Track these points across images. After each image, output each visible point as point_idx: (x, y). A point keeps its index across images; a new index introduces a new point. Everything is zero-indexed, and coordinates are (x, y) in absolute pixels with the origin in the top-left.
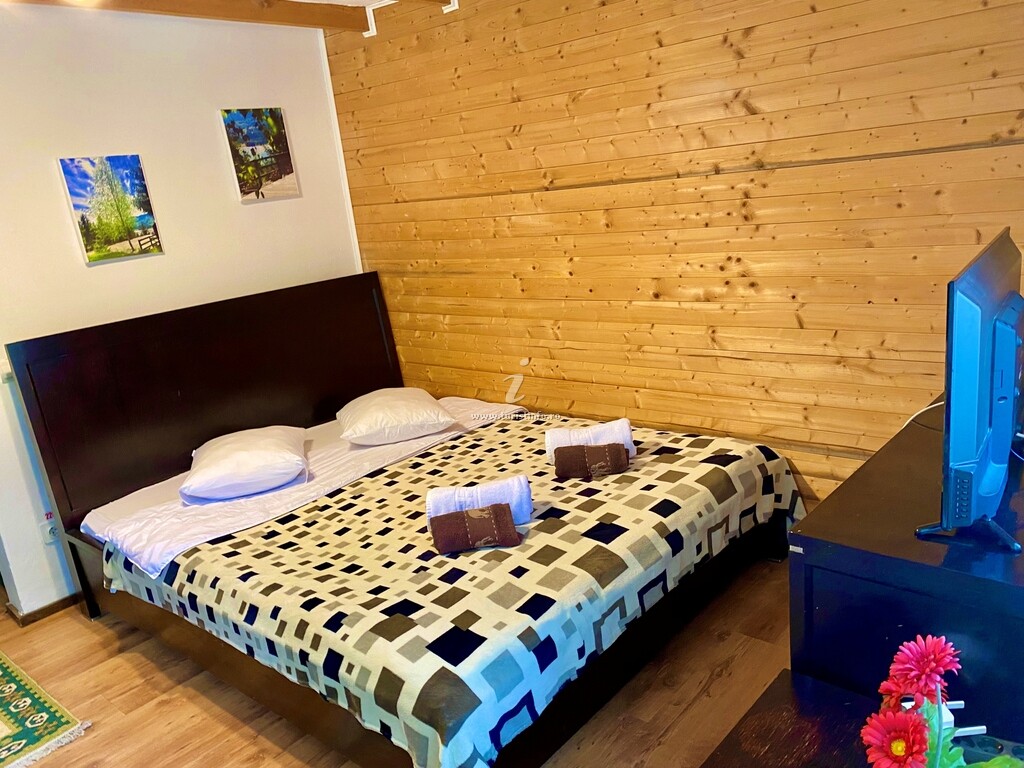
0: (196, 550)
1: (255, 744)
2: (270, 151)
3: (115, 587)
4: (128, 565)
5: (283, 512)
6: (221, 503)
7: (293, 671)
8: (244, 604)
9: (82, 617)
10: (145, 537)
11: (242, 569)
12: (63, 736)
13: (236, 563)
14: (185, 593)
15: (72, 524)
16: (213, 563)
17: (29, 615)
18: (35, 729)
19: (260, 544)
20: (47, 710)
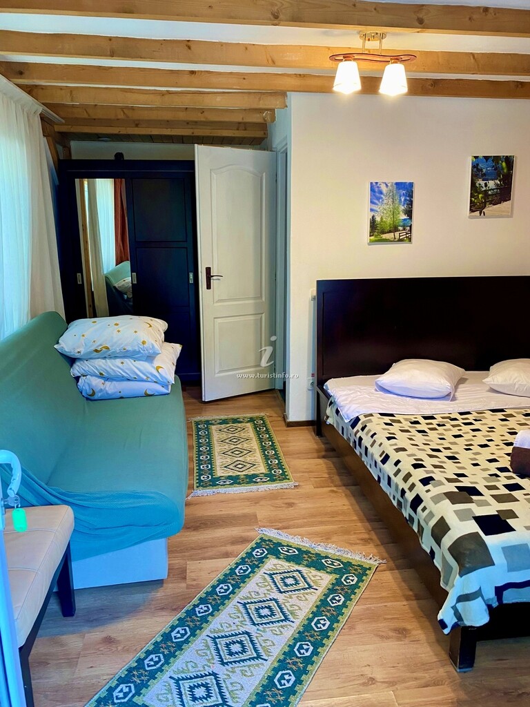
0: (371, 415)
1: (368, 534)
2: (497, 185)
3: (329, 421)
4: (337, 412)
5: (428, 413)
6: (395, 396)
7: (396, 499)
8: (384, 452)
9: (313, 433)
10: (350, 399)
11: (390, 433)
12: (285, 484)
13: (389, 430)
14: (358, 436)
15: (321, 382)
16: (376, 425)
17: (291, 422)
18: (275, 476)
19: (406, 425)
20: (283, 469)
